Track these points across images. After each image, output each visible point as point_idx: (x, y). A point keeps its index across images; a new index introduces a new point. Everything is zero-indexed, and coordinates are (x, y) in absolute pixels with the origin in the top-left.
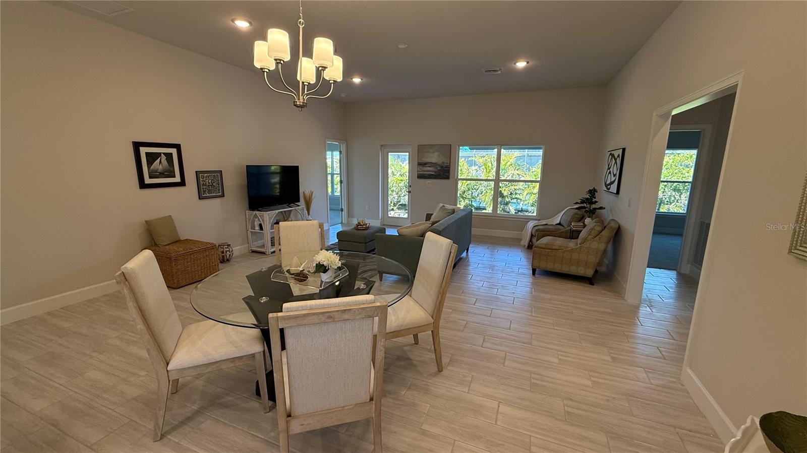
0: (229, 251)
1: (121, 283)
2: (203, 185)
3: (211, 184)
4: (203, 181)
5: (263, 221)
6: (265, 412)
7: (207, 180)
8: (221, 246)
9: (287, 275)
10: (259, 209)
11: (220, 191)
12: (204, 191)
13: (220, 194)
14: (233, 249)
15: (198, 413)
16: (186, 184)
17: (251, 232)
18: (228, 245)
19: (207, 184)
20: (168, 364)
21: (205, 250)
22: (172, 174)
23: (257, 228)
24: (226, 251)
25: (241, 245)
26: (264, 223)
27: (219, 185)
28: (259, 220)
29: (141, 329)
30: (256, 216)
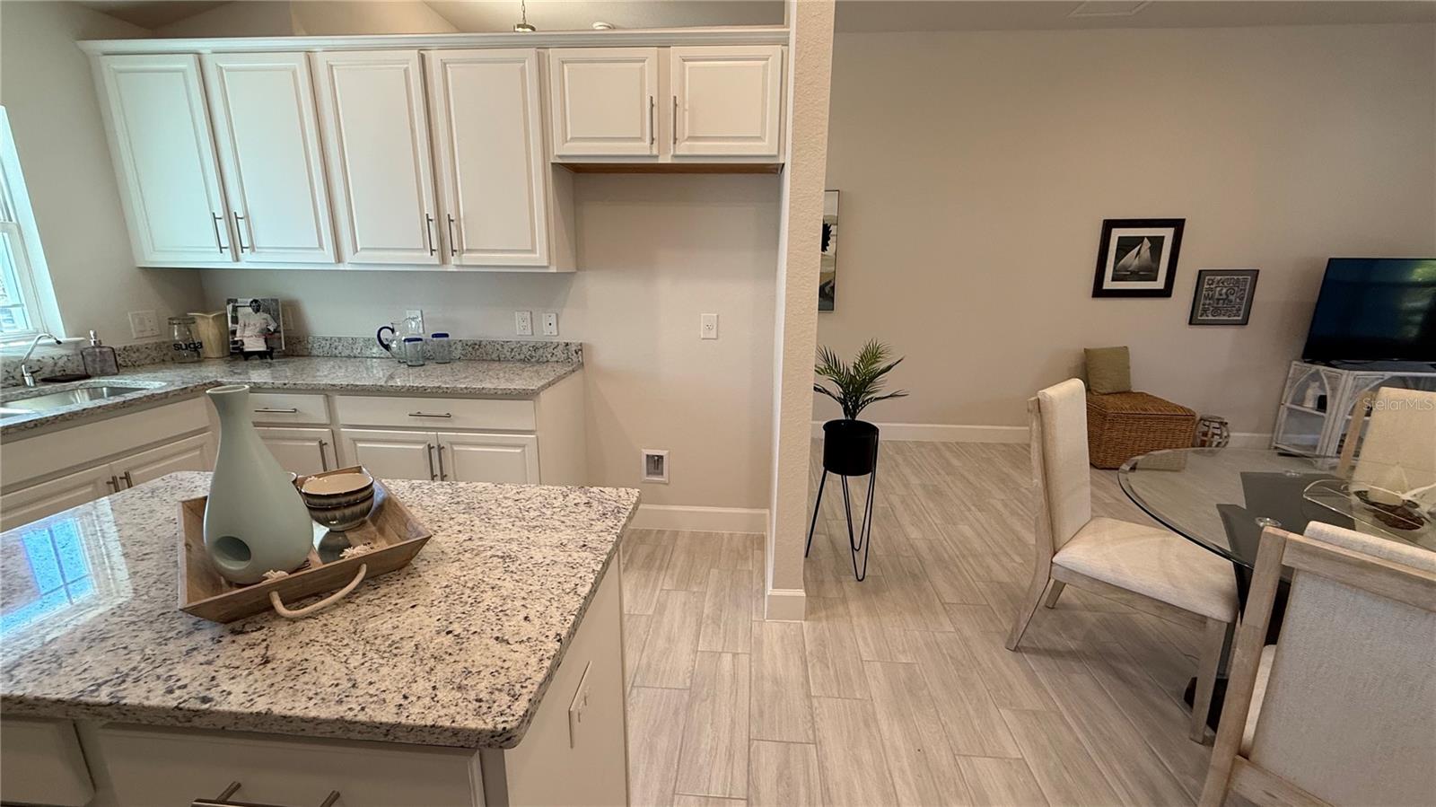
0: (1220, 435)
1: (1032, 412)
2: (1206, 298)
3: (1224, 297)
4: (1207, 290)
5: (1334, 390)
6: (1192, 736)
7: (1218, 289)
8: (1205, 421)
9: (1355, 500)
10: (1333, 362)
11: (1242, 312)
12: (1205, 311)
13: (1240, 318)
14: (1231, 434)
15: (1072, 654)
16: (1173, 295)
17: (1288, 408)
18: (1221, 423)
19: (1217, 296)
20: (1055, 553)
21: (1171, 418)
22: (1153, 274)
23: (1310, 404)
24: (1214, 434)
25: (1254, 432)
26: (1333, 396)
27: (1242, 299)
28: (1322, 387)
29: (1037, 486)
30: (1316, 377)
